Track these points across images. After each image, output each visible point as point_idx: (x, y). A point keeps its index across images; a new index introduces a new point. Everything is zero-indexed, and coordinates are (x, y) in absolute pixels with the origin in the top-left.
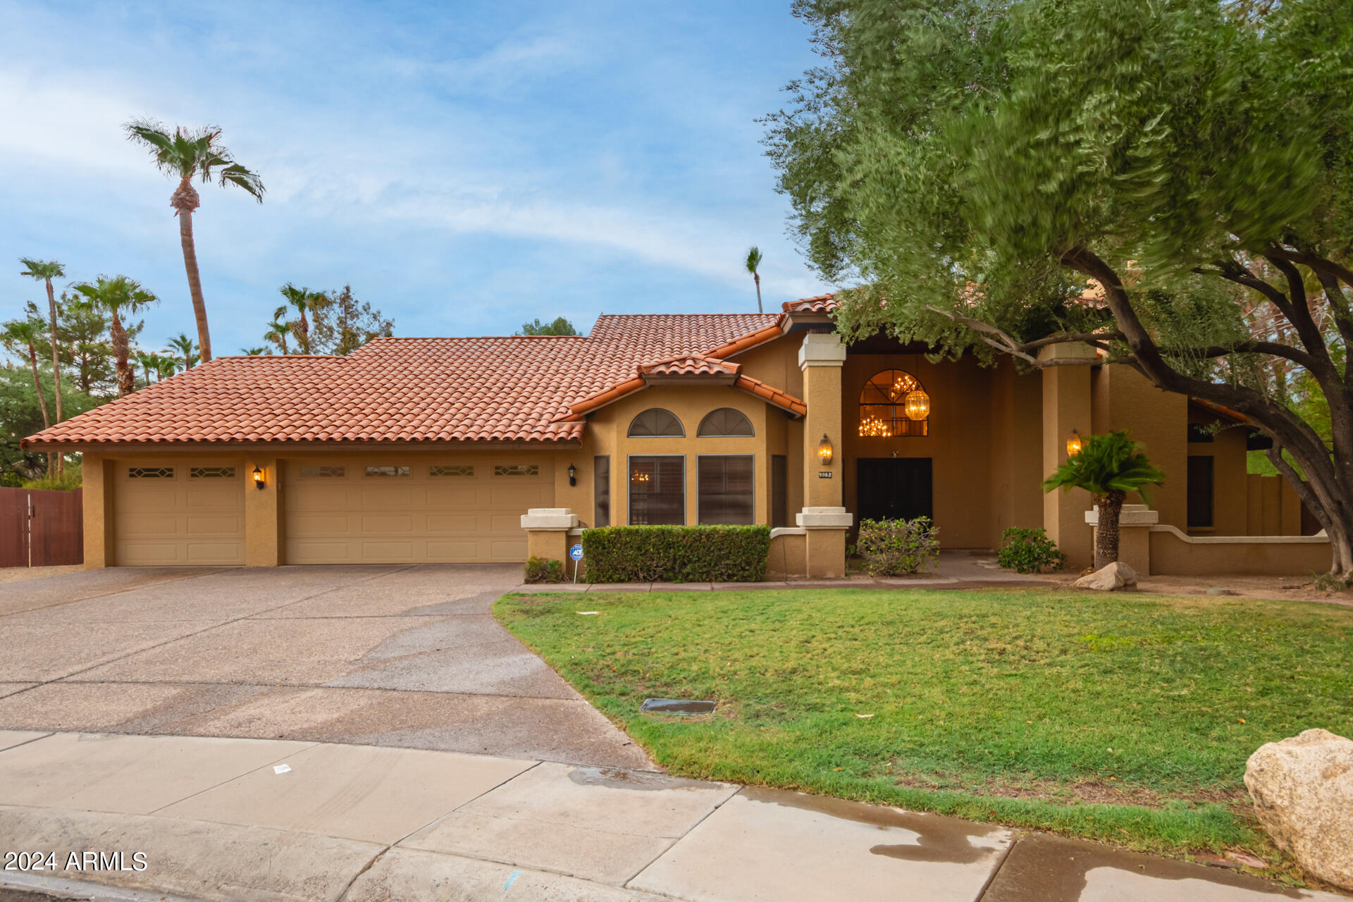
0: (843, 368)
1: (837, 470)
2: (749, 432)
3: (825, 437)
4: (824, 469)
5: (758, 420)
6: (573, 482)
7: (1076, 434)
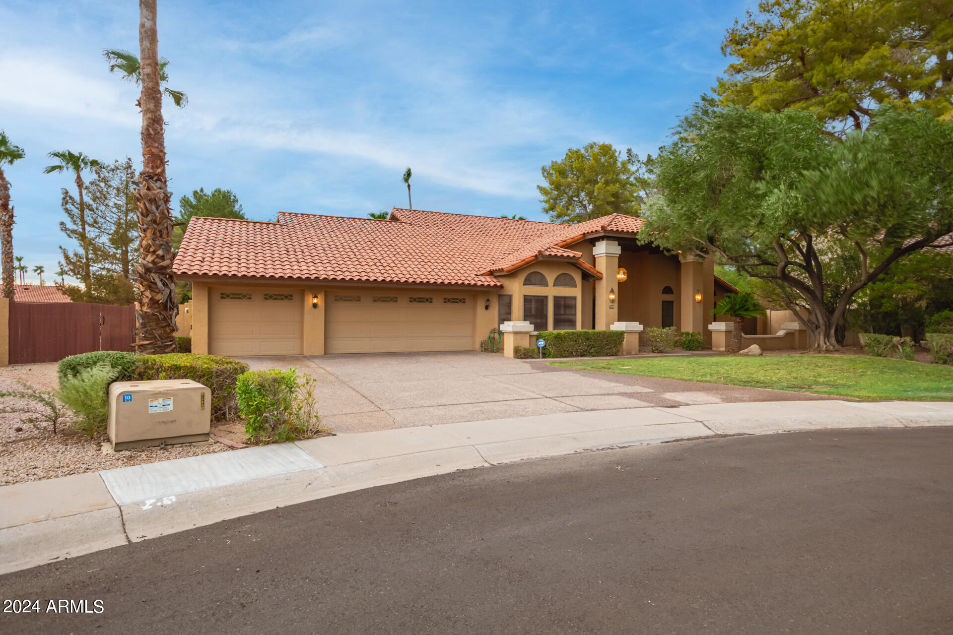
0: (619, 257)
1: (616, 305)
2: (575, 286)
3: (612, 289)
4: (611, 304)
5: (578, 278)
6: (487, 308)
7: (698, 292)
